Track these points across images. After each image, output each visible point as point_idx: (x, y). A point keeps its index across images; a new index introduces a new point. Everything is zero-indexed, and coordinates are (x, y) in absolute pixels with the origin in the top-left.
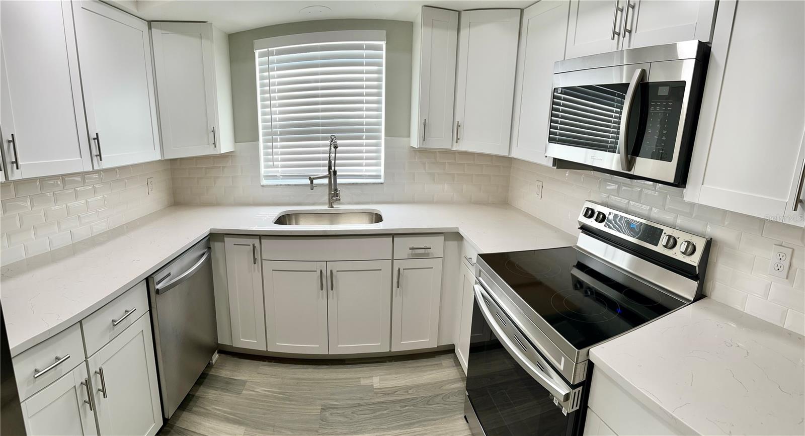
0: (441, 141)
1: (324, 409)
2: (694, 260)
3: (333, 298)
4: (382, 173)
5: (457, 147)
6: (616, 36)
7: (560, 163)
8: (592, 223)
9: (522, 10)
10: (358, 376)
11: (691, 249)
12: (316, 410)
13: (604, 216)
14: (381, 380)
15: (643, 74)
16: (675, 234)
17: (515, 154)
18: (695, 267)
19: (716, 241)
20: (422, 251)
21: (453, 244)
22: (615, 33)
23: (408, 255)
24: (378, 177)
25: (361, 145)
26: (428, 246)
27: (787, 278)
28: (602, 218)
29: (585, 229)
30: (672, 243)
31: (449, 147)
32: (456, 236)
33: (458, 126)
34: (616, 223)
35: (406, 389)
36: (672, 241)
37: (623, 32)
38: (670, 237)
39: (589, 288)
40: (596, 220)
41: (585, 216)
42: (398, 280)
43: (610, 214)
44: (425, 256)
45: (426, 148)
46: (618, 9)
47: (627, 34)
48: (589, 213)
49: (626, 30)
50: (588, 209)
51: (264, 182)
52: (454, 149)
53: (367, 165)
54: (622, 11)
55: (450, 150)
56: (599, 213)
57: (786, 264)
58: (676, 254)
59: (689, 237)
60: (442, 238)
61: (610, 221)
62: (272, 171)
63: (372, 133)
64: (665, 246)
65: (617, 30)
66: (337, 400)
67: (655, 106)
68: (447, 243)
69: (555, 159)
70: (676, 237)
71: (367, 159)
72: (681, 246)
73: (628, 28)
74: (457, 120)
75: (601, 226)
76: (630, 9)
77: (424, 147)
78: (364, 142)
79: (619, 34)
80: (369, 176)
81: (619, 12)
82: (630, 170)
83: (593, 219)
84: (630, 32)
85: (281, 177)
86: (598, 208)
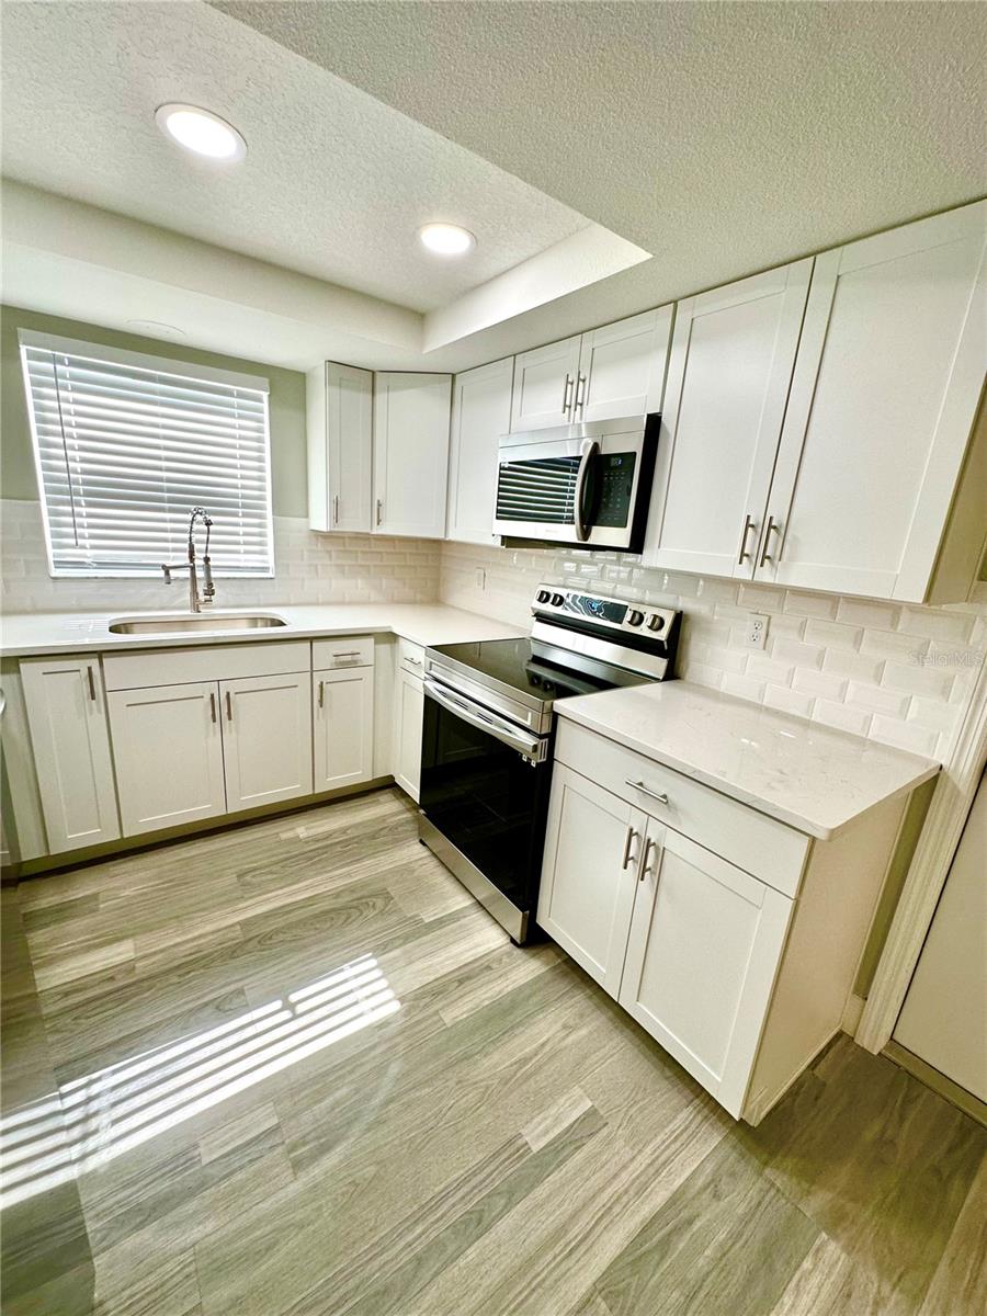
0: (355, 523)
1: (240, 876)
2: (662, 635)
3: (231, 731)
4: (271, 564)
5: (376, 531)
6: (567, 409)
7: (509, 541)
8: (549, 608)
9: (454, 375)
10: (276, 831)
11: (658, 624)
12: (230, 879)
13: (562, 598)
14: (307, 829)
15: (596, 446)
16: (641, 609)
17: (452, 537)
18: (662, 642)
19: (686, 615)
20: (349, 658)
21: (385, 648)
22: (565, 406)
23: (332, 664)
24: (265, 569)
25: (237, 525)
26: (356, 651)
27: (764, 649)
28: (559, 601)
29: (541, 617)
30: (638, 619)
31: (367, 530)
32: (391, 637)
33: (379, 505)
34: (575, 604)
35: (344, 831)
36: (637, 616)
37: (574, 405)
38: (635, 612)
39: (548, 682)
40: (552, 603)
41: (539, 600)
42: (320, 697)
43: (568, 596)
44: (353, 664)
45: (338, 532)
46: (567, 382)
47: (579, 407)
48: (544, 597)
49: (576, 403)
50: (543, 592)
51: (56, 573)
52: (375, 532)
53: (246, 552)
54: (572, 383)
55: (368, 534)
56: (556, 595)
57: (763, 633)
58: (643, 630)
59: (657, 611)
60: (371, 641)
61: (568, 604)
62: (72, 554)
63: (252, 509)
64: (630, 622)
65: (568, 403)
66: (256, 862)
67: (609, 476)
68: (377, 646)
69: (503, 537)
70: (642, 612)
71: (245, 543)
72: (648, 621)
73: (579, 401)
74: (377, 497)
75: (559, 610)
76: (581, 383)
77: (336, 529)
78: (241, 520)
79: (570, 407)
80: (253, 568)
81: (569, 386)
82: (586, 540)
83: (548, 604)
84: (581, 405)
85: (95, 565)
86: (553, 591)
